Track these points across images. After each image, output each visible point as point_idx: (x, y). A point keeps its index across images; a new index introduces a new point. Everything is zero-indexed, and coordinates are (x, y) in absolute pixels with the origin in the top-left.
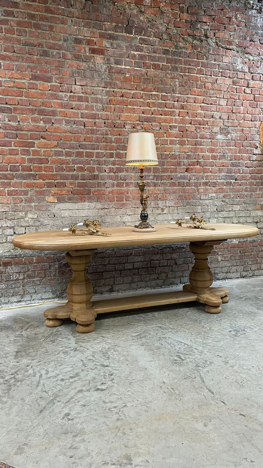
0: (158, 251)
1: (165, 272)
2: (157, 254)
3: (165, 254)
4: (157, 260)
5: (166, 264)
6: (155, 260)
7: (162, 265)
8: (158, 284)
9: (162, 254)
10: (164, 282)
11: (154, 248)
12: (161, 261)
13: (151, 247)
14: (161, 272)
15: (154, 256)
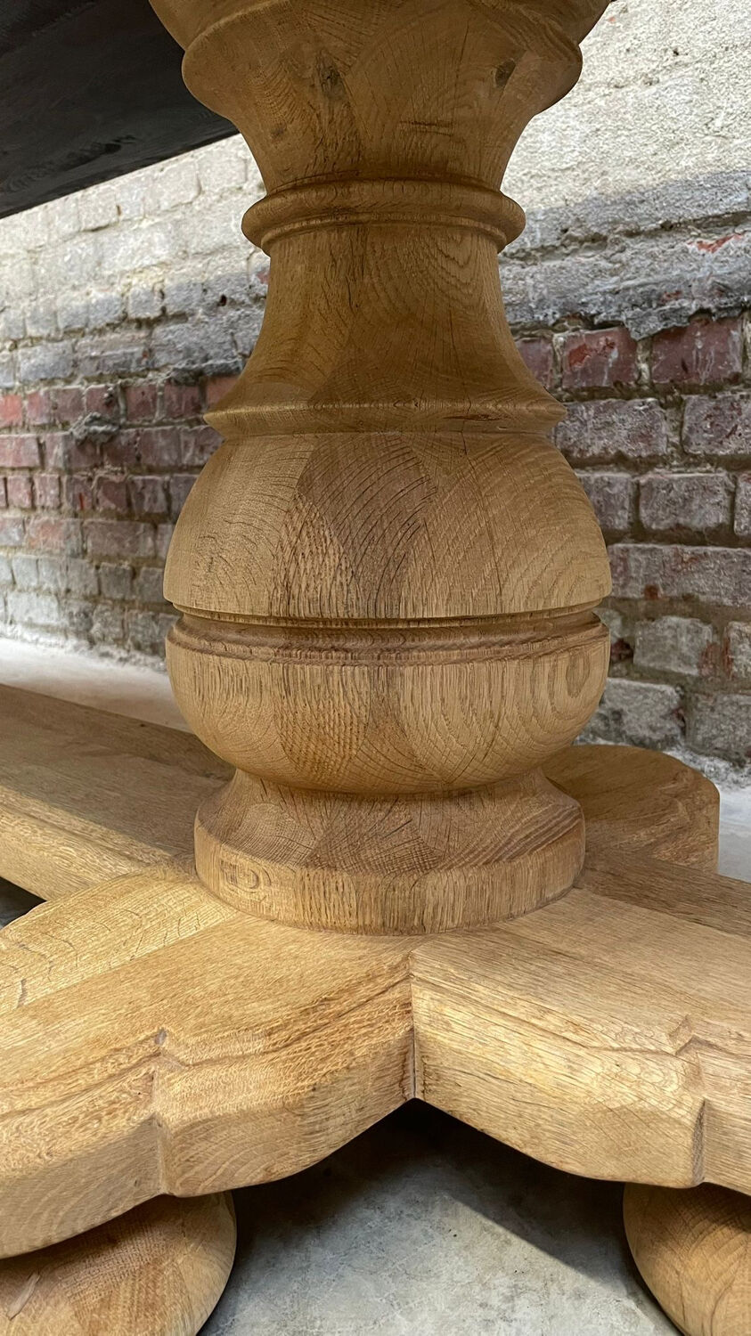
0: (626, 364)
1: (690, 605)
2: (623, 389)
3: (712, 389)
4: (620, 460)
5: (716, 517)
6: (599, 462)
7: (664, 524)
8: (618, 715)
9: (672, 393)
10: (682, 713)
11: (589, 322)
12: (659, 475)
13: (551, 314)
14: (651, 592)
15: (587, 411)
